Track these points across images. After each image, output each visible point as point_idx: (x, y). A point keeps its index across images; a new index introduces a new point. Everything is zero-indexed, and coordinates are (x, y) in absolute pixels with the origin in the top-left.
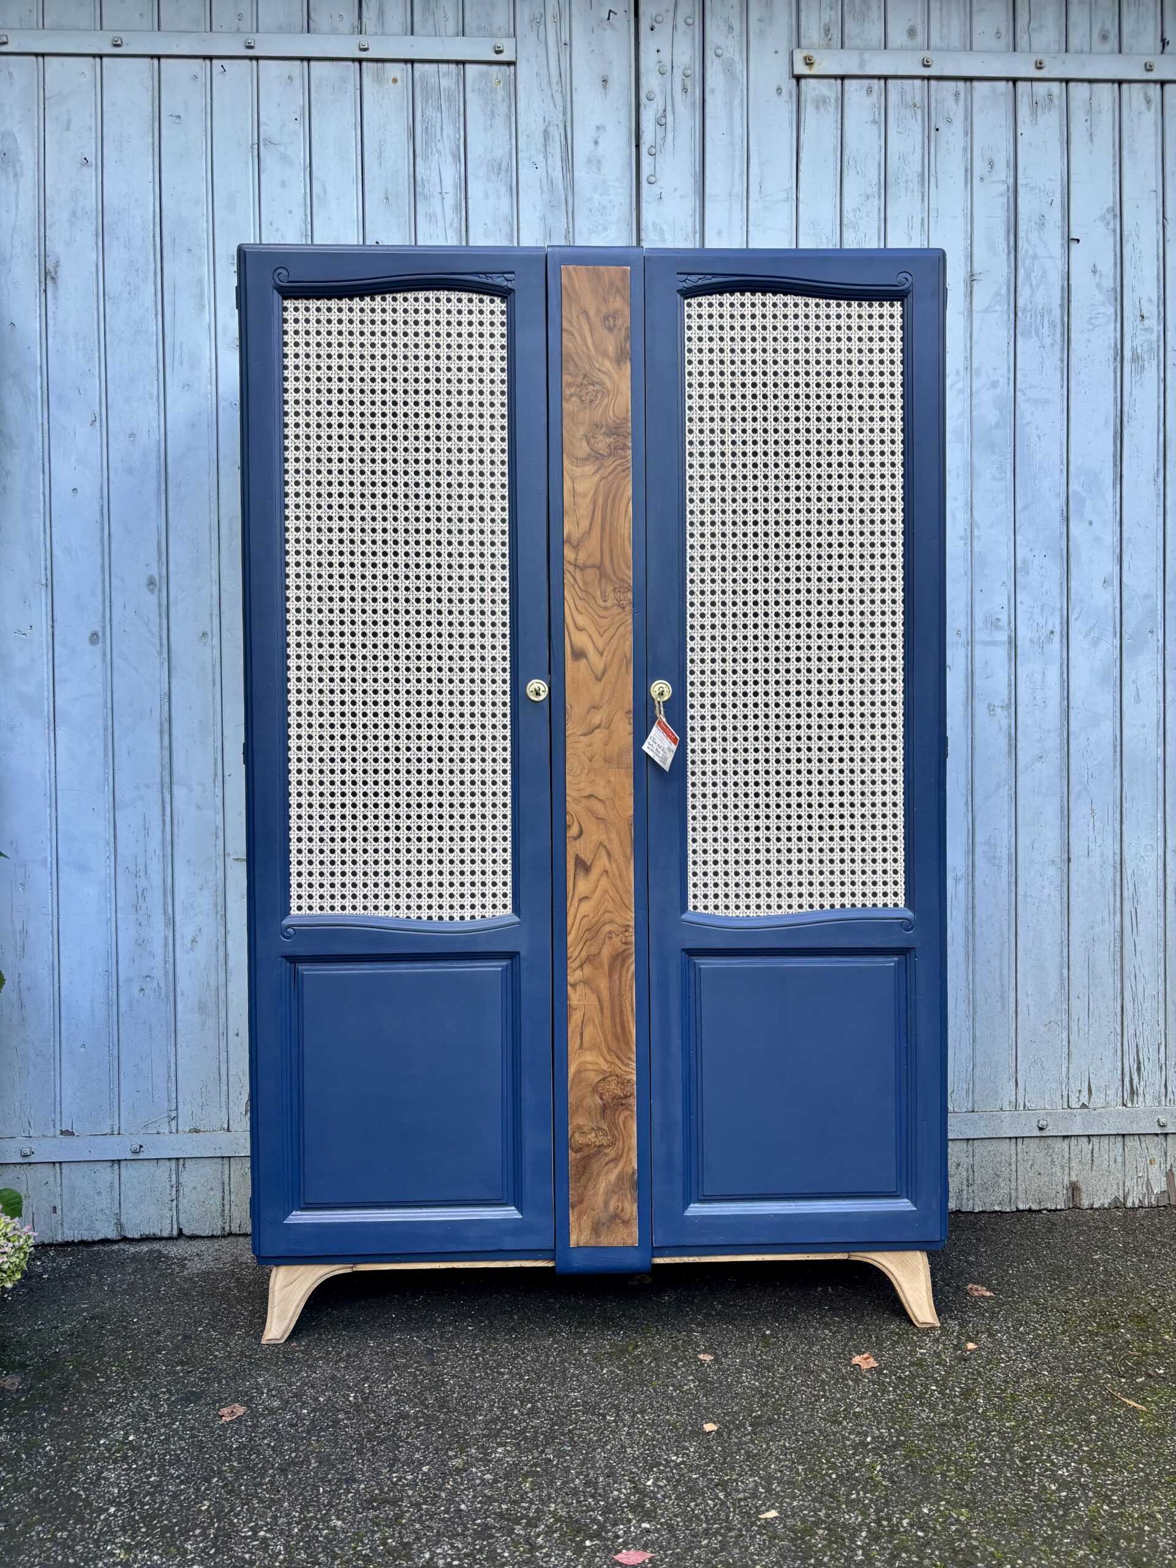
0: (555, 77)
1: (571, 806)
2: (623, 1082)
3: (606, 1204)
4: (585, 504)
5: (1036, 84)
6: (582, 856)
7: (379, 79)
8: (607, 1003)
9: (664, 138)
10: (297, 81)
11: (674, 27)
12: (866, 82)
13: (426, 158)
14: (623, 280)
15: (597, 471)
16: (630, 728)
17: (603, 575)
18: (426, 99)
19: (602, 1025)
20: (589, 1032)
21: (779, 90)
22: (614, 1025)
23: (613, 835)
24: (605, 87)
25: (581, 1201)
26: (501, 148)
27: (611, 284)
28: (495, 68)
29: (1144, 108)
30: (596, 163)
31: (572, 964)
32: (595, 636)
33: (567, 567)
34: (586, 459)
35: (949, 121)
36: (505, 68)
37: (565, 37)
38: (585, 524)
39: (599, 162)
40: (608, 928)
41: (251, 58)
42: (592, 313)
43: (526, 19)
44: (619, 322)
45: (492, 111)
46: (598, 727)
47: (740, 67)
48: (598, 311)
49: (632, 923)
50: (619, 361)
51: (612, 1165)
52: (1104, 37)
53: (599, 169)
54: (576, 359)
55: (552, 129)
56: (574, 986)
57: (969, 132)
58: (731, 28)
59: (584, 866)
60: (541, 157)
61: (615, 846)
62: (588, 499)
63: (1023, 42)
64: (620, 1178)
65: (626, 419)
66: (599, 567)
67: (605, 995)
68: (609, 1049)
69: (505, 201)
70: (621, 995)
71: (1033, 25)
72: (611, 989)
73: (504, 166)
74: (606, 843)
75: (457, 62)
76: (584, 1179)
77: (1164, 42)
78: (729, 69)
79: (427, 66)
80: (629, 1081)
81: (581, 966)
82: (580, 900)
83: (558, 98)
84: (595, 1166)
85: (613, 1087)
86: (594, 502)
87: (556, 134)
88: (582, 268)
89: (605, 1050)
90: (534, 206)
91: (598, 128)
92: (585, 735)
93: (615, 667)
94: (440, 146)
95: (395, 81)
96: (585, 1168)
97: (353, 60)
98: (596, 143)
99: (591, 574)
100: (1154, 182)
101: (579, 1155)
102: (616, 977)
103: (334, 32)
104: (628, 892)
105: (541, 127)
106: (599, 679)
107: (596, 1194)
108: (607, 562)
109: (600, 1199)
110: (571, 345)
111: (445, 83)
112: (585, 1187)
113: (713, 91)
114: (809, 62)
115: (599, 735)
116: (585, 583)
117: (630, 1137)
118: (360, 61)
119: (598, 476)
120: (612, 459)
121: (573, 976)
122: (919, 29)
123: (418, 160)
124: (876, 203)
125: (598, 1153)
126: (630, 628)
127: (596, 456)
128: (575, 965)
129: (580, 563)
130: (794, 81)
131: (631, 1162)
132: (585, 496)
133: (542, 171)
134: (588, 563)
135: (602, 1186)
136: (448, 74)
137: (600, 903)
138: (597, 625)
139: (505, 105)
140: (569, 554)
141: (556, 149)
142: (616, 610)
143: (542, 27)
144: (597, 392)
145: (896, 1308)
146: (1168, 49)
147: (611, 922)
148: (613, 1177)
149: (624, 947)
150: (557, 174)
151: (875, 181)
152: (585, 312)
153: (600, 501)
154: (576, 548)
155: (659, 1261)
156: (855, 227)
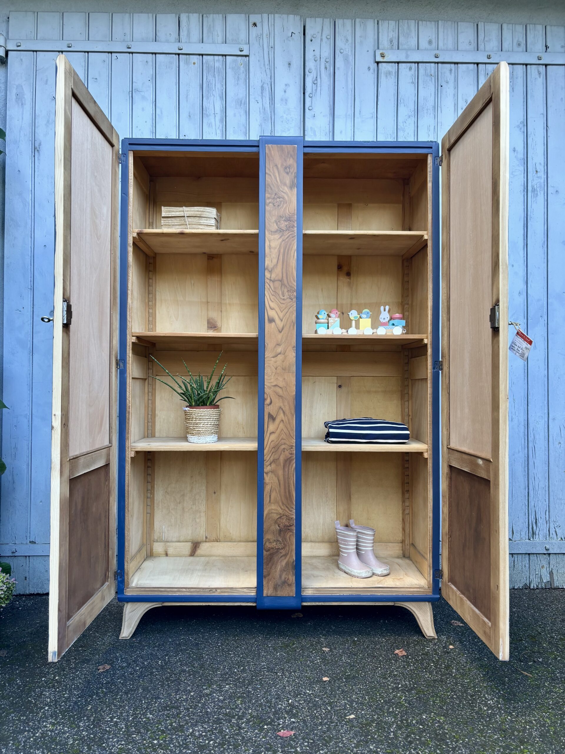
0: (267, 62)
1: (267, 390)
2: (289, 519)
3: (280, 577)
4: (275, 252)
5: (487, 65)
6: (272, 413)
7: (187, 63)
8: (282, 482)
9: (316, 90)
10: (150, 63)
11: (321, 40)
12: (409, 65)
13: (208, 98)
14: (293, 151)
15: (281, 237)
16: (294, 354)
17: (283, 284)
18: (208, 72)
19: (280, 491)
20: (273, 495)
21: (369, 68)
22: (285, 492)
23: (286, 404)
24: (289, 67)
25: (269, 575)
26: (242, 93)
27: (288, 153)
28: (240, 58)
29: (537, 76)
30: (285, 101)
31: (266, 463)
32: (279, 312)
33: (267, 280)
34: (276, 232)
35: (447, 82)
36: (244, 58)
37: (272, 44)
38: (275, 261)
40: (283, 447)
41: (129, 53)
42: (279, 166)
43: (254, 36)
44: (292, 170)
45: (238, 77)
46: (280, 354)
47: (351, 58)
48: (282, 165)
49: (294, 445)
50: (291, 188)
51: (283, 558)
52: (519, 45)
53: (286, 103)
54: (272, 186)
55: (265, 85)
56: (267, 473)
57: (456, 87)
58: (347, 40)
59: (272, 418)
60: (260, 97)
61: (286, 409)
62: (276, 250)
63: (481, 47)
64: (287, 564)
65: (294, 213)
66: (281, 281)
67: (281, 478)
68: (283, 504)
69: (243, 117)
70: (288, 478)
71: (486, 39)
72: (284, 475)
73: (243, 102)
74: (283, 407)
75: (223, 55)
76: (270, 564)
77: (547, 47)
78: (346, 59)
79: (209, 57)
80: (292, 518)
81: (270, 464)
82: (271, 434)
83: (268, 71)
84: (276, 558)
85: (284, 521)
86: (279, 251)
87: (267, 87)
88: (275, 146)
89: (281, 504)
90: (257, 120)
91: (286, 85)
92: (273, 357)
93: (288, 326)
94: (214, 93)
95: (194, 63)
96: (271, 559)
97: (176, 54)
98: (285, 92)
99: (278, 284)
100: (542, 110)
101: (268, 553)
102: (287, 470)
103: (167, 41)
104: (292, 430)
105: (260, 84)
106: (280, 332)
107: (276, 571)
108: (285, 279)
109: (278, 574)
110: (269, 180)
111: (217, 65)
112: (271, 568)
113: (339, 69)
114: (383, 56)
115: (280, 357)
116: (275, 288)
117: (292, 545)
118: (179, 54)
119: (281, 239)
120: (287, 232)
121: (267, 469)
122: (434, 41)
123: (204, 99)
124: (413, 120)
125: (277, 552)
126: (295, 308)
127: (280, 231)
128: (268, 463)
129: (272, 279)
130: (376, 64)
131: (292, 557)
132: (275, 248)
133: (260, 104)
134: (276, 279)
135: (279, 568)
136: (218, 60)
137: (279, 435)
138: (280, 308)
139: (244, 75)
140: (267, 275)
141: (267, 94)
142: (289, 300)
143: (261, 40)
144: (281, 201)
145: (417, 629)
146: (548, 50)
147: (285, 444)
148: (284, 563)
149: (290, 456)
150: (267, 106)
151: (413, 109)
152: (276, 166)
153: (282, 251)
154: (271, 272)
155: (305, 604)
156: (404, 131)
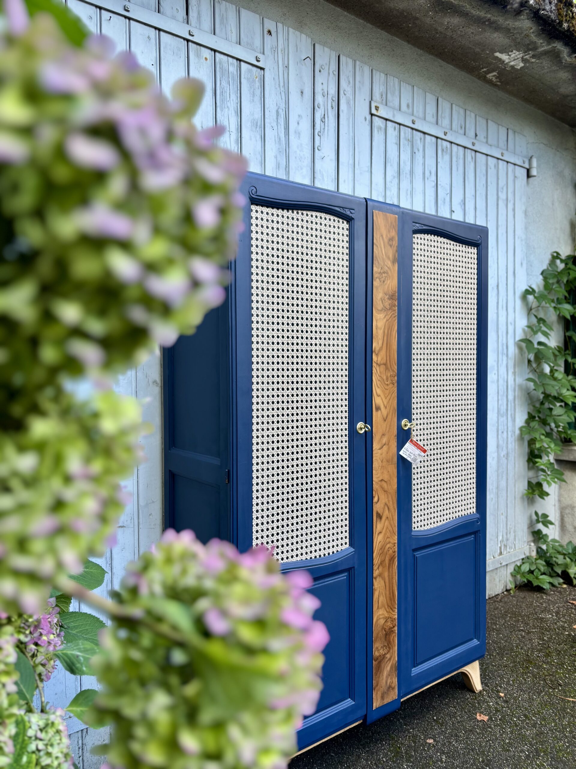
0: (282, 84)
1: (375, 486)
2: (393, 620)
3: (386, 683)
4: (380, 332)
5: (443, 141)
6: (379, 512)
7: (198, 55)
8: (387, 584)
9: (324, 129)
10: (153, 41)
11: (329, 73)
12: (394, 124)
13: (222, 110)
14: (395, 222)
15: (385, 316)
16: (396, 444)
17: (387, 368)
18: (222, 75)
19: (386, 594)
20: (381, 599)
21: (365, 118)
22: (390, 594)
23: (390, 499)
24: (302, 96)
25: (377, 685)
26: (258, 115)
27: (391, 223)
28: (255, 69)
29: (471, 160)
30: (298, 134)
31: (375, 568)
32: (384, 399)
33: (374, 364)
34: (381, 311)
35: (418, 150)
36: (259, 70)
37: (286, 63)
38: (380, 342)
39: (299, 134)
40: (388, 546)
41: (126, 17)
42: (384, 237)
43: (269, 46)
44: (394, 243)
45: (253, 92)
46: (384, 445)
47: (352, 102)
48: (387, 236)
49: (396, 542)
50: (393, 263)
51: (388, 662)
52: (461, 128)
53: (299, 137)
54: (378, 259)
55: (280, 111)
56: (376, 578)
57: (424, 157)
58: (349, 82)
59: (380, 516)
60: (275, 124)
61: (390, 504)
62: (382, 331)
63: (440, 122)
64: (391, 668)
65: (395, 291)
66: (385, 364)
67: (387, 580)
68: (388, 606)
69: (259, 144)
70: (392, 578)
71: (443, 115)
72: (389, 576)
73: (259, 124)
74: (387, 503)
75: (237, 59)
76: (378, 673)
77: (476, 135)
78: (348, 103)
79: (222, 56)
80: (395, 619)
81: (378, 568)
82: (378, 534)
83: (283, 94)
84: (383, 665)
85: (389, 624)
86: (384, 332)
87: (282, 114)
88: (380, 213)
89: (386, 607)
90: (272, 150)
91: (299, 116)
92: (380, 449)
93: (391, 414)
94: (229, 104)
95: (206, 59)
96: (379, 667)
97: (184, 39)
98: (298, 123)
99: (383, 367)
100: (473, 192)
101: (377, 662)
102: (391, 570)
103: (173, 18)
104: (395, 526)
105: (276, 108)
106: (385, 421)
107: (383, 679)
108: (388, 362)
109: (384, 681)
110: (377, 252)
111: (231, 69)
112: (379, 677)
113: (343, 111)
114: (377, 108)
115: (385, 448)
116: (380, 372)
117: (395, 646)
118: (188, 41)
119: (385, 320)
120: (390, 311)
121: (376, 573)
122: (410, 105)
123: (218, 109)
124: (396, 181)
125: (384, 658)
126: (396, 394)
127: (385, 309)
128: (377, 566)
129: (379, 362)
130: (370, 116)
131: (395, 657)
132: (381, 329)
133: (275, 132)
134: (382, 362)
135: (385, 673)
136: (232, 64)
137: (385, 534)
138: (384, 394)
139: (259, 91)
140: (374, 358)
141: (282, 121)
142: (391, 386)
143: (276, 53)
144: (386, 277)
146: (477, 137)
147: (389, 543)
148: (389, 668)
149: (394, 554)
150: (282, 135)
151: (396, 171)
152: (382, 236)
153: (386, 332)
154: (377, 355)
155: (403, 700)
156: (390, 191)
